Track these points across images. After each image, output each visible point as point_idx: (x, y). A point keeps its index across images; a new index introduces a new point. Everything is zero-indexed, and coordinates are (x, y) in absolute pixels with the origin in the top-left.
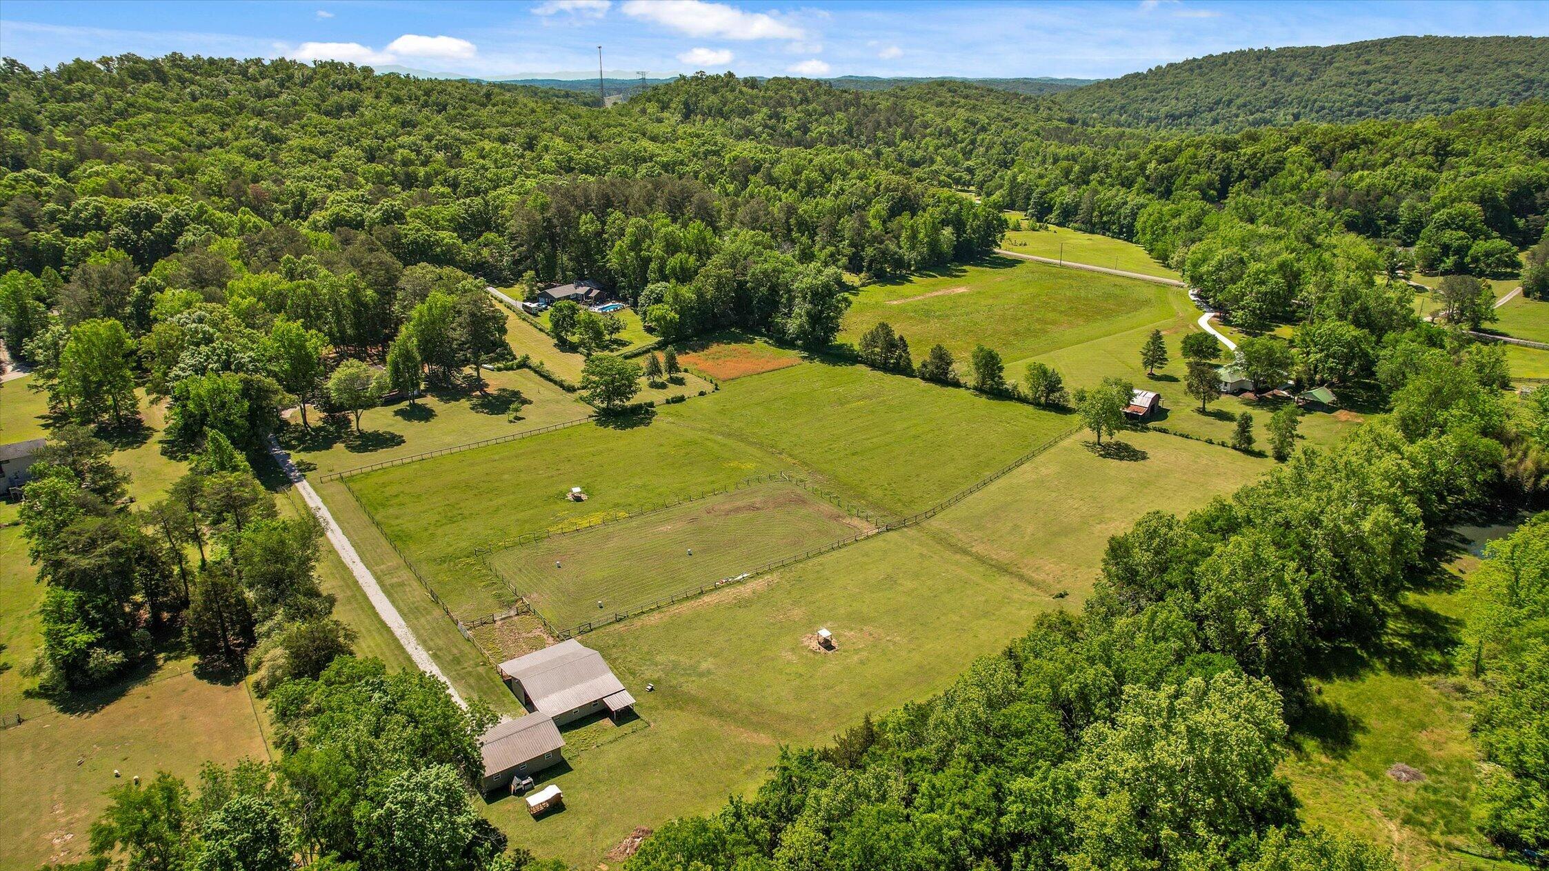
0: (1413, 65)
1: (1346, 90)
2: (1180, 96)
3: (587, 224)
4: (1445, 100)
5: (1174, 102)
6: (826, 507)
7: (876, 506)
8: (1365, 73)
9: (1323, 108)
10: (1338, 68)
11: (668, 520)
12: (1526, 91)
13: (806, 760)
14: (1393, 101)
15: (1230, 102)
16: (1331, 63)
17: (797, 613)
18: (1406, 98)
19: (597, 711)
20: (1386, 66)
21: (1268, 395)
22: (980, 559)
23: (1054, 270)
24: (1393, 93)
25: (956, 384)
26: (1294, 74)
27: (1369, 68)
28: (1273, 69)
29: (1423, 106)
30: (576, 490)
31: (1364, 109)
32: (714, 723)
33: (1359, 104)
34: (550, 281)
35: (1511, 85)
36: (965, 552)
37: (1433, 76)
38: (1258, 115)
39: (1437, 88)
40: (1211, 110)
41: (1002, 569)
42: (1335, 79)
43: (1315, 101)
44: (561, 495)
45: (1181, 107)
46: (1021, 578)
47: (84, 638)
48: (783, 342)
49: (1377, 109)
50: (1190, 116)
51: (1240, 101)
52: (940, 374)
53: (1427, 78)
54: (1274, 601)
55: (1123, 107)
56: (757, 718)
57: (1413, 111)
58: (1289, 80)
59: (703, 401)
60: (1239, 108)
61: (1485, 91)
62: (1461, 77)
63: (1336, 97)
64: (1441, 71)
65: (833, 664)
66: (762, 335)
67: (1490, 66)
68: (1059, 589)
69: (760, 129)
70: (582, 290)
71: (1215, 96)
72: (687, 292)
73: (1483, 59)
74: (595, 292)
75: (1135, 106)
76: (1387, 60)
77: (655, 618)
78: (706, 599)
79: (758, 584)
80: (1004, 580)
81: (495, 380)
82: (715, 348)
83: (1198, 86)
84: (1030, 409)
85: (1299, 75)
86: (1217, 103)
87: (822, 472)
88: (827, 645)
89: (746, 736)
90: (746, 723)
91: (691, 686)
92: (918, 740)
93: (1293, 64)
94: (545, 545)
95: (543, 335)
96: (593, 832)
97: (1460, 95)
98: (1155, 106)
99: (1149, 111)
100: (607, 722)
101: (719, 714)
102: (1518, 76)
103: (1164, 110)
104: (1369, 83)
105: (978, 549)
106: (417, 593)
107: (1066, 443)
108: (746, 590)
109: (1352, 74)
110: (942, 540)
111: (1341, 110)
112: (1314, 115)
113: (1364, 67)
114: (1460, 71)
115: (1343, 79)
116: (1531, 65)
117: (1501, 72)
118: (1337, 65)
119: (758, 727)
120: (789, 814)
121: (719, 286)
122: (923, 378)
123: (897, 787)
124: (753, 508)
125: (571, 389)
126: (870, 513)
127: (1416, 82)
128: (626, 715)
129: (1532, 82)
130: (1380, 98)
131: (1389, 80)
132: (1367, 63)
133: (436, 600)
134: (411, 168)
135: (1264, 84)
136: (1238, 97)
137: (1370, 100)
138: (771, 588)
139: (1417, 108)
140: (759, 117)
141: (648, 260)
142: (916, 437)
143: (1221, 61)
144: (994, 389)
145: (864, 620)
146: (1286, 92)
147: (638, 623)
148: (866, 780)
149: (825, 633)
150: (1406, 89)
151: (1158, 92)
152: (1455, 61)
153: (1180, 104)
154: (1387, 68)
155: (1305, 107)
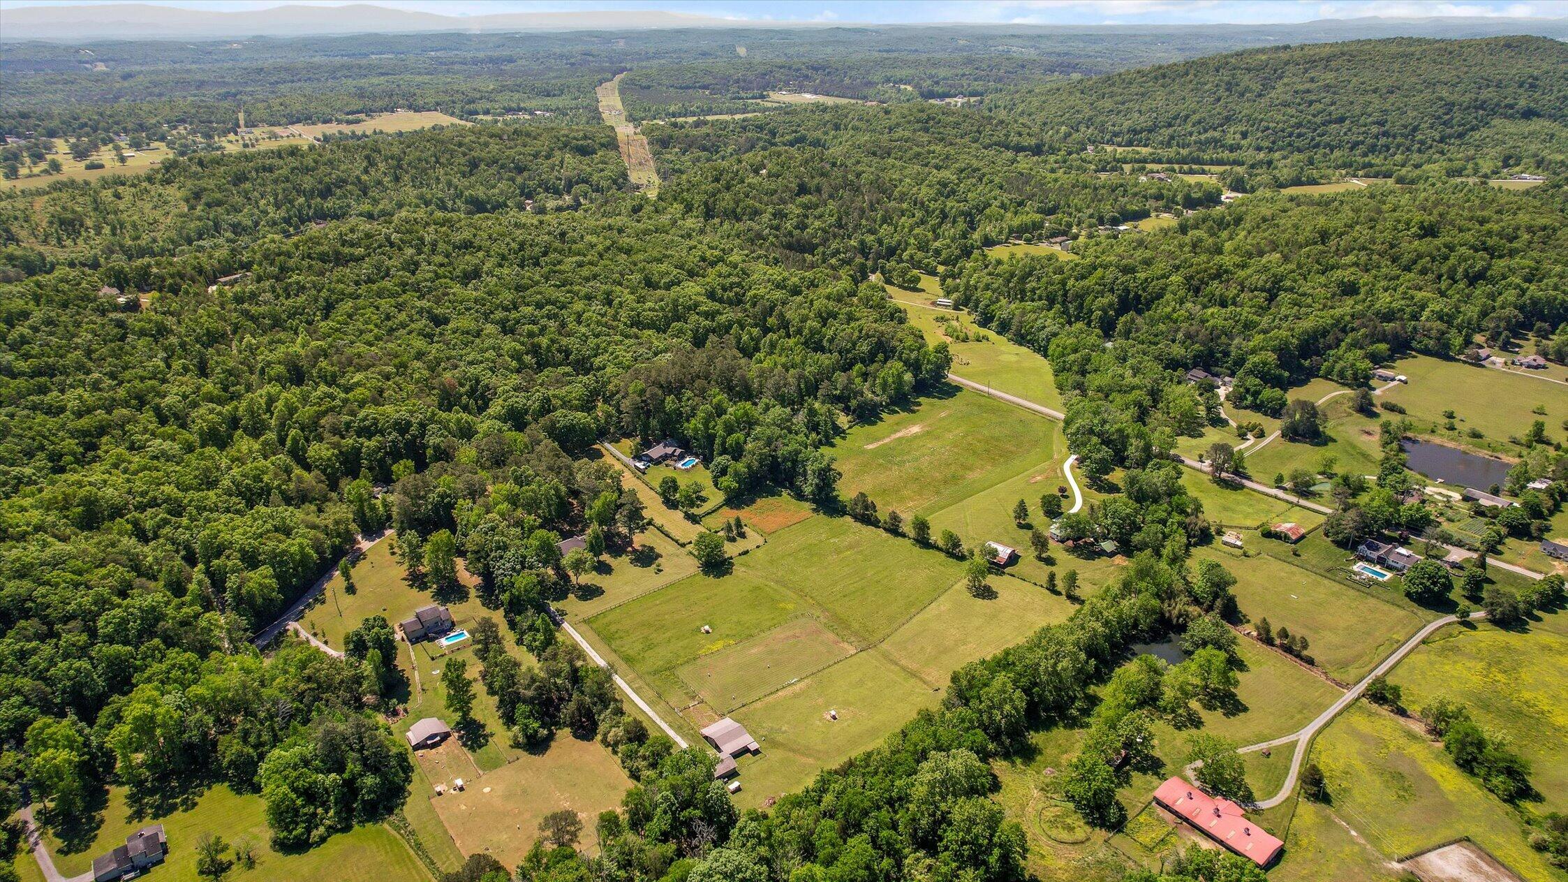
0: (1351, 86)
1: (1289, 111)
2: (1143, 108)
3: (670, 402)
4: (1374, 123)
5: (1136, 115)
6: (831, 636)
7: (856, 634)
8: (1308, 91)
9: (1267, 128)
10: (1285, 85)
11: (755, 645)
12: (1447, 114)
13: (829, 773)
14: (1330, 122)
15: (1187, 117)
16: (1281, 78)
17: (820, 701)
18: (1341, 120)
19: (745, 750)
20: (1328, 86)
21: (1081, 542)
22: (904, 669)
23: (983, 400)
24: (1330, 114)
25: (903, 535)
26: (1247, 89)
27: (1314, 86)
28: (1228, 83)
29: (1354, 129)
30: (707, 627)
31: (1304, 130)
32: (791, 754)
33: (1299, 125)
34: (647, 444)
35: (1434, 108)
36: (897, 664)
37: (1367, 98)
38: (1210, 134)
39: (1369, 110)
40: (1170, 125)
41: (913, 674)
42: (1282, 97)
43: (1262, 120)
44: (698, 629)
45: (1143, 121)
46: (921, 679)
47: (536, 725)
48: (800, 496)
49: (1315, 130)
50: (1150, 131)
51: (1195, 118)
52: (894, 529)
53: (1362, 100)
54: (1007, 707)
55: (1090, 119)
56: (807, 752)
57: (1345, 134)
58: (1242, 95)
59: (759, 553)
60: (1194, 125)
61: (1412, 114)
62: (1392, 98)
63: (1280, 117)
64: (1375, 91)
65: (837, 726)
66: (786, 488)
67: (1418, 87)
68: (936, 686)
69: (767, 231)
70: (670, 450)
71: (1174, 109)
72: (741, 466)
73: (1413, 79)
74: (679, 451)
75: (1101, 118)
76: (1329, 77)
77: (758, 705)
78: (780, 693)
79: (802, 685)
80: (913, 681)
81: (639, 540)
82: (760, 502)
83: (1159, 99)
84: (943, 555)
85: (1251, 91)
86: (1175, 118)
87: (827, 610)
88: (834, 718)
89: (804, 760)
90: (804, 754)
91: (780, 738)
92: (868, 765)
93: (1247, 77)
94: (699, 662)
95: (653, 493)
96: (754, 797)
97: (1389, 118)
98: (1119, 119)
99: (1114, 125)
100: (749, 755)
101: (794, 751)
102: (1441, 99)
103: (1127, 124)
104: (1311, 103)
105: (903, 662)
106: (651, 694)
107: (956, 587)
108: (797, 688)
109: (1296, 92)
110: (886, 656)
111: (1283, 131)
112: (1259, 134)
113: (1307, 86)
114: (1392, 92)
115: (1288, 98)
116: (1454, 86)
117: (1427, 94)
118: (1286, 80)
119: (808, 756)
120: (825, 791)
121: (761, 462)
122: (885, 529)
123: (860, 782)
124: (795, 636)
125: (683, 545)
126: (853, 639)
127: (1352, 103)
128: (756, 752)
129: (1453, 104)
130: (1318, 120)
131: (1327, 100)
132: (1312, 80)
133: (660, 696)
134: (536, 340)
135: (1219, 100)
136: (1194, 113)
137: (1309, 122)
138: (808, 687)
139: (1350, 130)
140: (766, 217)
141: (714, 436)
142: (878, 582)
143: (1182, 70)
144: (923, 541)
145: (850, 704)
146: (1238, 108)
147: (752, 707)
148: (850, 780)
149: (833, 713)
150: (1342, 111)
151: (1123, 103)
152: (1389, 82)
153: (1142, 119)
154: (1327, 87)
155: (1252, 126)
